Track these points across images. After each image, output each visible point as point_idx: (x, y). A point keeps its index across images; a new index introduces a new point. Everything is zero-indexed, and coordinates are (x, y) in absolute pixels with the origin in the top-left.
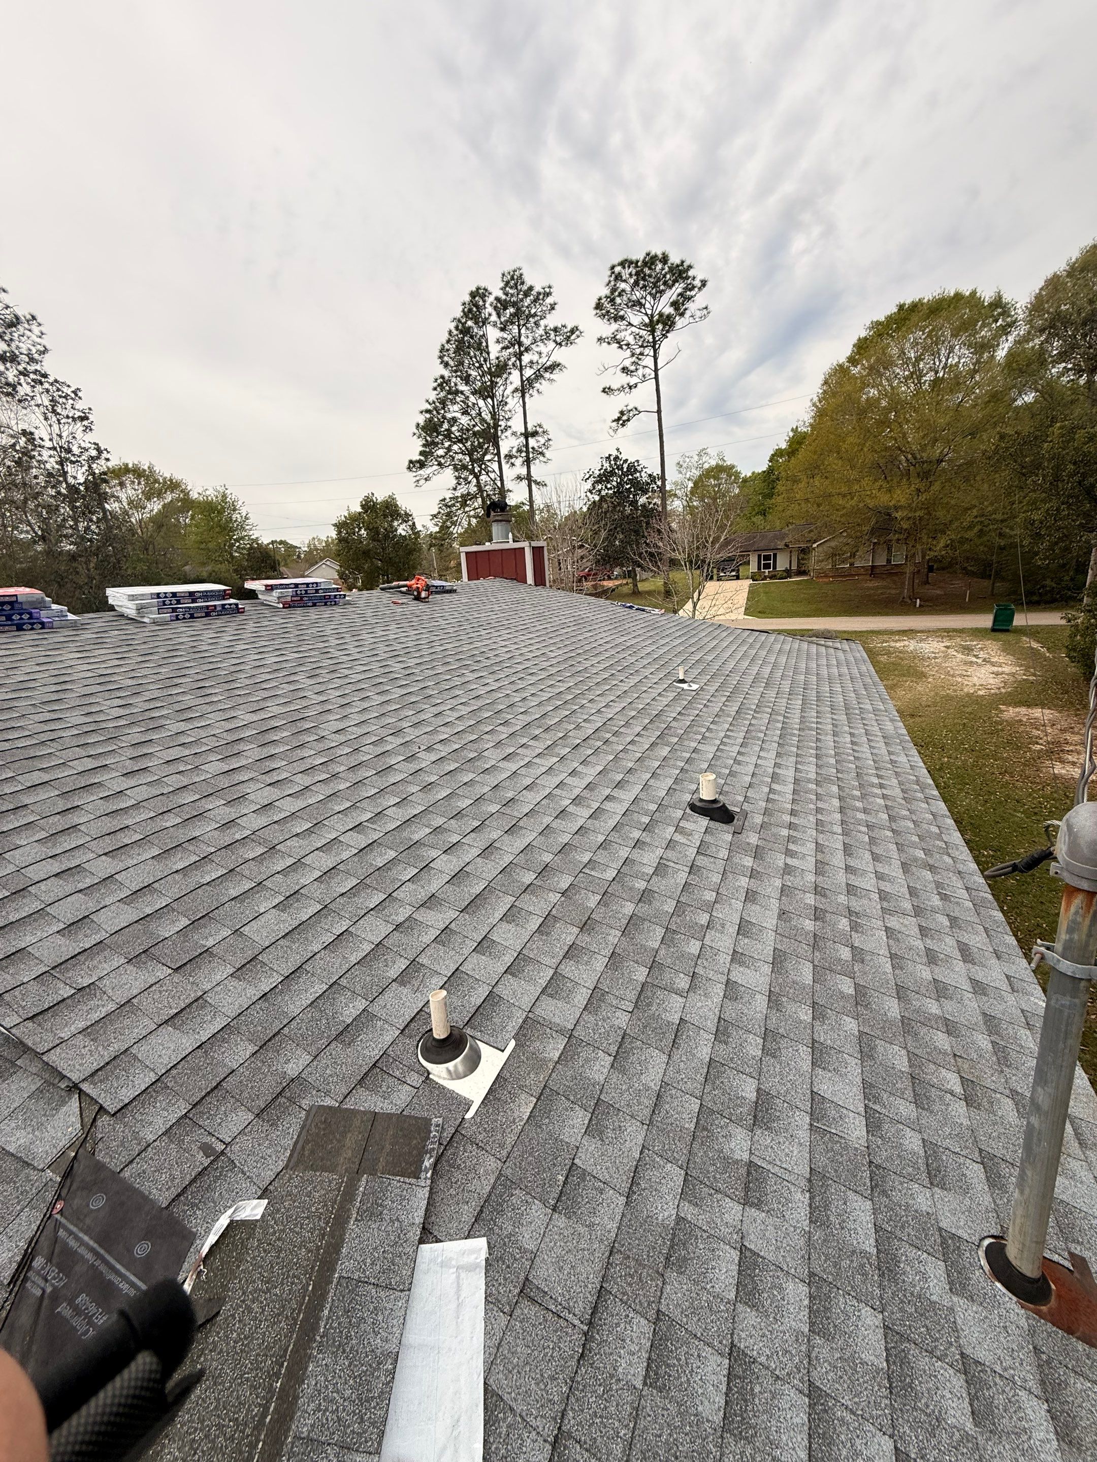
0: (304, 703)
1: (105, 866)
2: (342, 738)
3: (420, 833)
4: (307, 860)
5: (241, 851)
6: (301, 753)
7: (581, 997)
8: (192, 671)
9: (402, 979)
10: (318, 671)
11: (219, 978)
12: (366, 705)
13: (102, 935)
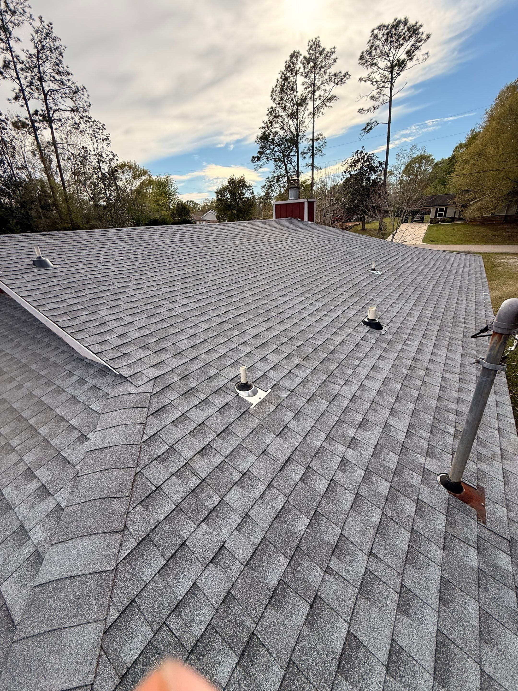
0: (200, 268)
1: (130, 319)
2: (214, 283)
3: (242, 320)
4: (199, 325)
5: (175, 319)
6: (197, 287)
7: (299, 381)
8: (155, 253)
9: (231, 365)
10: (205, 256)
11: (168, 357)
12: (225, 271)
13: (130, 340)
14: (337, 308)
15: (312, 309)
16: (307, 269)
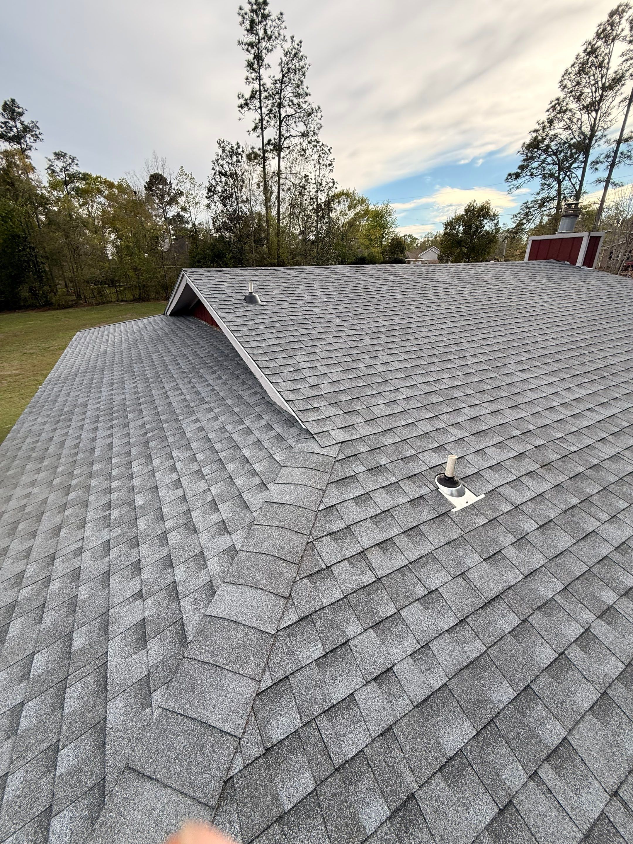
0: (412, 320)
1: (325, 370)
2: (427, 340)
3: (457, 394)
4: (400, 390)
5: (373, 379)
6: (405, 343)
8: (362, 297)
9: (434, 450)
10: (421, 306)
11: (359, 421)
12: (443, 326)
13: (321, 393)
14: (614, 403)
15: (569, 397)
16: (568, 337)
